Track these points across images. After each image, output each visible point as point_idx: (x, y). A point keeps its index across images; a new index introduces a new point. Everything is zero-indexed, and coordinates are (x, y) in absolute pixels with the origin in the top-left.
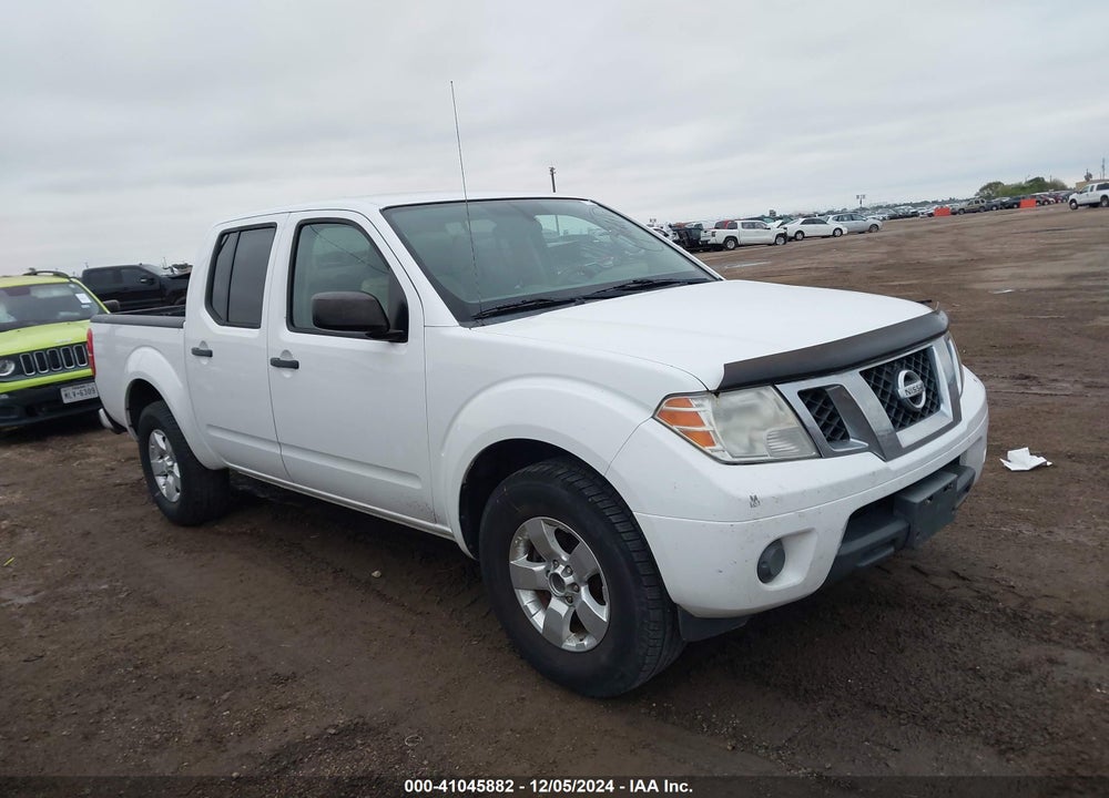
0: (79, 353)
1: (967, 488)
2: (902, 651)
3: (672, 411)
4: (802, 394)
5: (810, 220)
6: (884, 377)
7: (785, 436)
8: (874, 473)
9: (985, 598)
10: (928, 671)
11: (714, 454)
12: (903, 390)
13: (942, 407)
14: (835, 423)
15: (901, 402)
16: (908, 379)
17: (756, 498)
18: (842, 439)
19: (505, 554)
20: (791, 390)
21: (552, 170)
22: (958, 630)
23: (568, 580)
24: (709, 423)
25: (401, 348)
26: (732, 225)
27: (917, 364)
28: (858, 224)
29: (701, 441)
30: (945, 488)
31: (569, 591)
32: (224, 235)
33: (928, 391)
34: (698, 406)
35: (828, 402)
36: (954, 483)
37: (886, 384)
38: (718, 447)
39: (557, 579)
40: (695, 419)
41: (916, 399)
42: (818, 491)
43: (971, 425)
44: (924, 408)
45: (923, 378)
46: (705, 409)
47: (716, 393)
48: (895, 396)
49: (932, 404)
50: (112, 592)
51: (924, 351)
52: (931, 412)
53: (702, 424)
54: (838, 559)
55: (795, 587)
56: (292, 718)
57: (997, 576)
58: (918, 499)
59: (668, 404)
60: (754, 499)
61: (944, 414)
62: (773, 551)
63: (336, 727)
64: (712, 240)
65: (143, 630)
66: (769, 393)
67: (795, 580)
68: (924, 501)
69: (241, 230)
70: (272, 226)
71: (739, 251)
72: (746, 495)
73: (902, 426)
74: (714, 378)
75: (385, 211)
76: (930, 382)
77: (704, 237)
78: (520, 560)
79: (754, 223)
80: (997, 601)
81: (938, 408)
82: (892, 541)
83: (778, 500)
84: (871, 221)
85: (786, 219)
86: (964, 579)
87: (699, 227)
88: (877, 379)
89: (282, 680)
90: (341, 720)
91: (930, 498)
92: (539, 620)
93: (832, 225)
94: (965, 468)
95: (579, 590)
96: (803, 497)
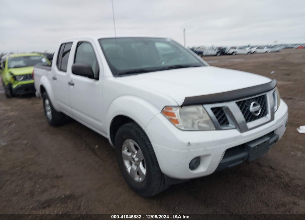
0: (30, 76)
1: (275, 141)
2: (244, 193)
3: (167, 111)
4: (212, 109)
5: (259, 48)
6: (245, 104)
7: (205, 122)
8: (236, 137)
9: (278, 177)
10: (251, 201)
11: (179, 127)
12: (252, 109)
13: (267, 115)
14: (224, 119)
15: (251, 113)
16: (254, 105)
17: (190, 143)
18: (227, 124)
19: (121, 149)
20: (208, 107)
21: (184, 30)
22: (266, 187)
23: (136, 159)
24: (177, 117)
25: (97, 83)
26: (235, 48)
27: (259, 100)
28: (274, 49)
29: (174, 122)
30: (264, 142)
31: (137, 163)
32: (62, 45)
33: (262, 110)
34: (175, 110)
35: (222, 111)
36: (268, 141)
37: (246, 106)
38: (180, 124)
39: (133, 159)
40: (173, 115)
41: (257, 112)
42: (213, 142)
43: (278, 121)
44: (260, 115)
45: (261, 105)
46: (177, 112)
47: (182, 106)
48: (248, 111)
49: (263, 114)
50: (26, 144)
51: (264, 96)
52: (262, 116)
53: (175, 116)
54: (220, 165)
55: (202, 173)
56: (54, 190)
57: (284, 169)
58: (252, 146)
59: (166, 109)
60: (189, 144)
61: (267, 117)
62: (195, 161)
63: (65, 195)
64: (228, 53)
65: (28, 157)
66: (200, 108)
67: (202, 170)
68: (255, 147)
69: (66, 44)
70: (71, 43)
71: (236, 56)
72: (186, 141)
73: (250, 121)
74: (181, 101)
75: (100, 40)
76: (264, 106)
77: (226, 51)
78: (125, 152)
79: (242, 48)
80: (282, 179)
81: (266, 115)
82: (242, 159)
83: (198, 144)
84: (278, 49)
85: (252, 47)
86: (273, 169)
87: (225, 48)
88: (243, 105)
89: (58, 177)
90: (68, 193)
91: (258, 146)
92: (129, 170)
93: (265, 50)
94: (275, 135)
95: (139, 163)
96: (208, 143)
